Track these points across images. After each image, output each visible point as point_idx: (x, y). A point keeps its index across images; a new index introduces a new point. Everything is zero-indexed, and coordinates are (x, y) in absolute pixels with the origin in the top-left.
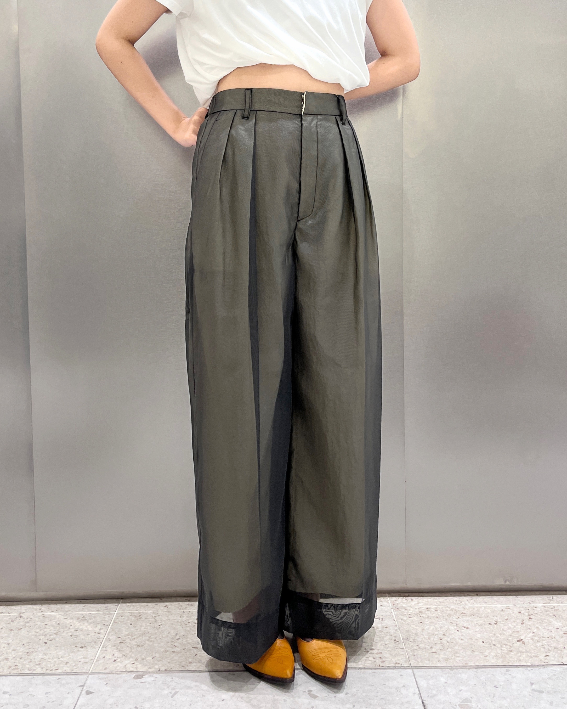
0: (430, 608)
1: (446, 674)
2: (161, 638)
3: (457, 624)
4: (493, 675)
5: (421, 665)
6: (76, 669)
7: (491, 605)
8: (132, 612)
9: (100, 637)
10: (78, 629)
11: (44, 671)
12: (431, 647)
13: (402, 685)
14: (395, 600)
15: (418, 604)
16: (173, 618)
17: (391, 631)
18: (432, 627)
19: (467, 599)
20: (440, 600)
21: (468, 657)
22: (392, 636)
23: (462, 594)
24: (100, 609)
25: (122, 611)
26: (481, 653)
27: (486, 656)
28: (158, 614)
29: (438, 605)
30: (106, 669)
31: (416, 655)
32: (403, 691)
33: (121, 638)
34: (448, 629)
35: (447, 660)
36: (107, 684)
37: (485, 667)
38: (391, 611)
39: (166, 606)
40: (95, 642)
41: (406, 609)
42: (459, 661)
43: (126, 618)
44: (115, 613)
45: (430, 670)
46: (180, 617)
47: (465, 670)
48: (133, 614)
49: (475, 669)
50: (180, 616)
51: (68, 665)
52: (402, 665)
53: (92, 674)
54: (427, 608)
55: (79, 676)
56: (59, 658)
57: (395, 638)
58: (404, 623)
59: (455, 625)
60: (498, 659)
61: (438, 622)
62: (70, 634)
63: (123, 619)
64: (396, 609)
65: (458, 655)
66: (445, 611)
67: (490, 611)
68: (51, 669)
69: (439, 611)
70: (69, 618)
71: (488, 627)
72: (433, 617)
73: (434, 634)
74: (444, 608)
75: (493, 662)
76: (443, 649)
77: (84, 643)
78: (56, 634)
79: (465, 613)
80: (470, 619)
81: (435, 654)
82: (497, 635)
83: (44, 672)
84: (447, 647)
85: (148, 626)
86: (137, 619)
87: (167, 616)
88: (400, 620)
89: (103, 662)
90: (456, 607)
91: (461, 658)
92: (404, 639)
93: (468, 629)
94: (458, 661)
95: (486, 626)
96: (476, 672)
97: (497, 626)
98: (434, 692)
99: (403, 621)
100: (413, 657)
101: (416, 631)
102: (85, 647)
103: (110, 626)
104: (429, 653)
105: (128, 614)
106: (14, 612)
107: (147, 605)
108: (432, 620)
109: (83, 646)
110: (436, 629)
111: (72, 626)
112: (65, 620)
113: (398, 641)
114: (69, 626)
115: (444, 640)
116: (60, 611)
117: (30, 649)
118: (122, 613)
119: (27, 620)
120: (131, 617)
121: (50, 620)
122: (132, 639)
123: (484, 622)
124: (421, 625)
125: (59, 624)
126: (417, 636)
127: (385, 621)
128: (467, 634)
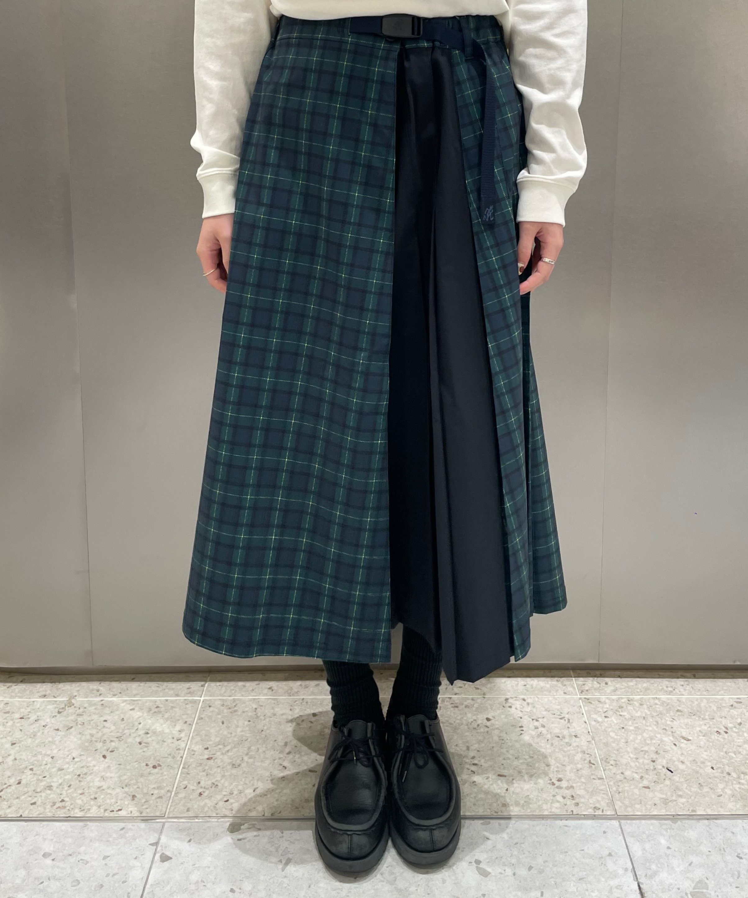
0: (632, 700)
1: (667, 831)
2: (264, 752)
5: (631, 811)
6: (147, 810)
7: (715, 694)
8: (225, 698)
9: (179, 746)
10: (149, 729)
11: (101, 812)
12: (642, 777)
13: (607, 852)
14: (584, 683)
15: (615, 690)
16: (281, 712)
17: (583, 744)
18: (639, 737)
19: (682, 683)
20: (645, 685)
21: (695, 797)
22: (584, 752)
23: (674, 674)
24: (180, 693)
25: (210, 696)
26: (712, 789)
27: (719, 796)
28: (260, 704)
29: (643, 695)
30: (188, 810)
31: (623, 792)
32: (610, 864)
33: (209, 749)
35: (666, 802)
37: (720, 817)
38: (579, 704)
39: (270, 688)
40: (174, 757)
41: (600, 702)
43: (217, 710)
44: (201, 700)
45: (643, 821)
47: (692, 823)
48: (225, 703)
49: (707, 821)
51: (135, 801)
52: (604, 812)
53: (168, 820)
54: (629, 700)
55: (150, 823)
56: (123, 788)
57: (590, 757)
58: (600, 728)
59: (670, 733)
60: (736, 802)
61: (647, 728)
62: (138, 740)
63: (212, 711)
64: (586, 701)
65: (680, 793)
66: (654, 707)
67: (715, 708)
69: (645, 706)
70: (137, 709)
71: (716, 738)
72: (639, 717)
73: (642, 751)
75: (732, 808)
76: (657, 780)
77: (158, 758)
78: (119, 738)
79: (681, 711)
80: (690, 723)
81: (647, 790)
82: (730, 754)
83: (100, 815)
84: (663, 776)
85: (247, 726)
86: (231, 712)
87: (273, 708)
88: (593, 723)
89: (184, 798)
90: (668, 699)
91: (685, 800)
92: (602, 760)
93: (689, 742)
94: (682, 806)
95: (713, 737)
96: (708, 826)
97: (728, 736)
98: (654, 867)
99: (598, 725)
100: (617, 796)
101: (618, 745)
102: (160, 765)
103: (194, 726)
104: (640, 789)
105: (219, 702)
106: (61, 696)
107: (244, 686)
108: (637, 723)
109: (157, 765)
110: (645, 740)
111: (141, 725)
112: (131, 712)
113: (594, 764)
114: (137, 724)
115: (657, 762)
116: (126, 695)
117: (82, 769)
118: (210, 700)
119: (79, 712)
120: (222, 708)
121: (112, 712)
122: (224, 752)
123: (709, 729)
124: (624, 733)
125: (123, 719)
126: (619, 753)
127: (572, 723)
128: (689, 751)
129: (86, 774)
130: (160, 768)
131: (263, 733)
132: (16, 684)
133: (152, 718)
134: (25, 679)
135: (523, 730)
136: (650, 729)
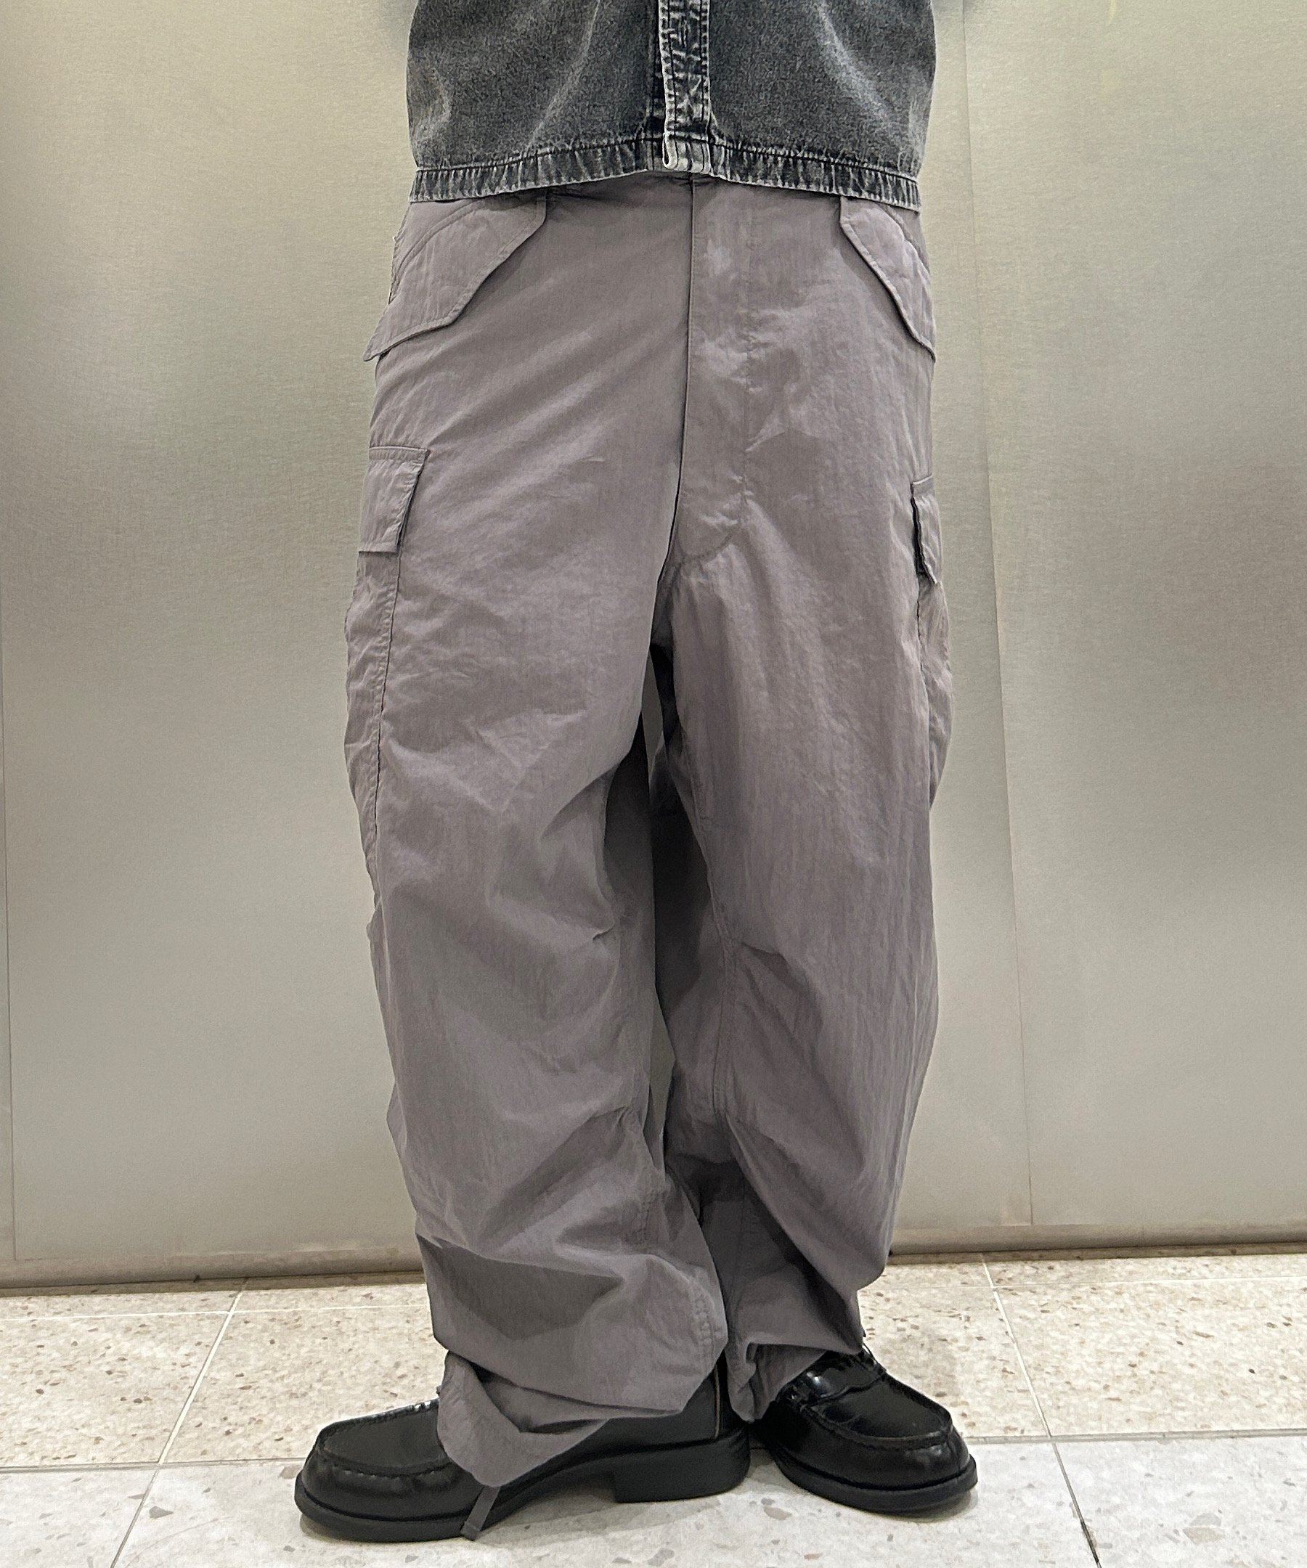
1: (1147, 1453)
2: (354, 1376)
3: (1177, 1327)
4: (1281, 1454)
5: (1077, 1431)
6: (126, 1455)
7: (1272, 1276)
8: (275, 1311)
9: (188, 1375)
10: (125, 1355)
11: (36, 1461)
12: (1106, 1387)
13: (1026, 1483)
14: (1004, 1269)
15: (1067, 1278)
16: (387, 1326)
17: (992, 1347)
18: (1108, 1337)
19: (1206, 1263)
20: (1130, 1268)
21: (1211, 1410)
22: (994, 1358)
23: (1192, 1252)
24: (186, 1306)
25: (248, 1309)
26: (1246, 1398)
27: (1259, 1406)
28: (347, 1315)
29: (1124, 1281)
30: (204, 1453)
31: (1064, 1407)
32: (1029, 1499)
33: (246, 1376)
34: (1154, 1339)
35: (1150, 1418)
36: (208, 1490)
37: (1257, 1433)
38: (992, 1297)
39: (366, 1296)
40: (175, 1388)
41: (1034, 1292)
42: (1185, 1418)
43: (260, 1327)
44: (227, 1315)
45: (1102, 1443)
46: (408, 1322)
47: (1202, 1442)
48: (277, 1317)
49: (1230, 1439)
50: (406, 1319)
51: (102, 1444)
52: (1026, 1433)
53: (166, 1466)
54: (1094, 1289)
55: (130, 1471)
56: (77, 1429)
57: (1004, 1364)
58: (1029, 1326)
59: (1172, 1328)
60: (1294, 1413)
61: (1125, 1323)
62: (107, 1368)
63: (252, 1329)
64: (1008, 1292)
65: (1182, 1404)
66: (1144, 1295)
67: (1270, 1294)
68: (54, 1456)
69: (1126, 1295)
70: (102, 1328)
71: (1266, 1331)
72: (1111, 1309)
73: (1112, 1353)
74: (1141, 1289)
75: (1283, 1421)
76: (1138, 1390)
77: (145, 1390)
78: (69, 1368)
79: (1199, 1300)
80: (1214, 1313)
81: (1114, 1404)
82: (1291, 1352)
83: (37, 1464)
84: (1149, 1384)
85: (320, 1344)
86: (288, 1328)
87: (372, 1321)
88: (1018, 1320)
89: (198, 1438)
90: (1175, 1285)
91: (1191, 1413)
92: (1029, 1367)
93: (1210, 1339)
94: (1183, 1420)
95: (1259, 1331)
96: (1232, 1446)
97: (1291, 1330)
98: (1116, 1500)
99: (1026, 1323)
100: (1054, 1412)
101: (1063, 1347)
102: (148, 1399)
103: (215, 1347)
104: (1100, 1402)
105: (265, 1316)
108: (1106, 1318)
109: (142, 1399)
110: (1120, 1339)
111: (111, 1349)
112: (91, 1334)
114: (102, 1348)
115: (1140, 1367)
116: (80, 1312)
118: (247, 1314)
120: (271, 1323)
121: (52, 1335)
122: (274, 1379)
123: (1253, 1321)
124: (1078, 1331)
125: (74, 1344)
126: (1065, 1358)
127: (975, 1321)
128: (1207, 1350)
130: (148, 1402)
131: (352, 1352)
133: (132, 1339)
136: (1133, 1324)
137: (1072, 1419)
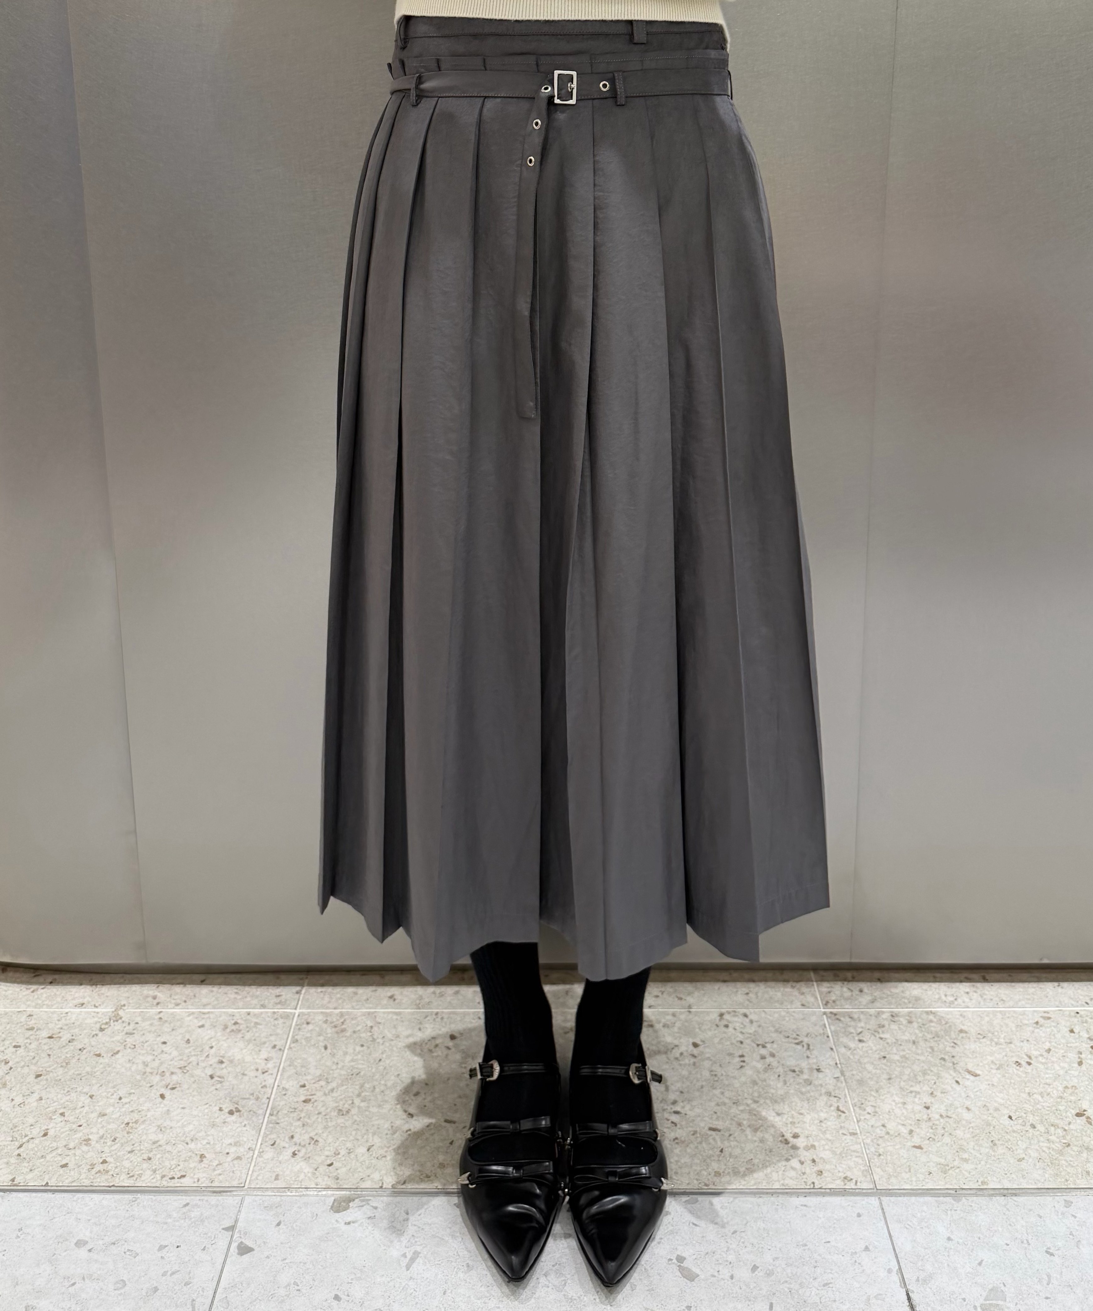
0: (897, 1015)
1: (946, 1212)
2: (383, 1092)
4: (1041, 1217)
5: (895, 1183)
6: (220, 1178)
7: (1013, 1007)
8: (328, 1011)
9: (265, 1081)
10: (224, 1056)
11: (157, 1180)
12: (911, 1132)
13: (863, 1245)
14: (829, 990)
15: (874, 1001)
17: (828, 1080)
18: (907, 1071)
22: (830, 1094)
23: (955, 977)
24: (266, 1001)
25: (310, 1008)
27: (1020, 1160)
29: (912, 1008)
31: (883, 1155)
33: (307, 1086)
34: (939, 1076)
38: (823, 1023)
40: (257, 1099)
41: (851, 1018)
43: (317, 1029)
44: (295, 1014)
45: (913, 1199)
46: (420, 1029)
47: (983, 1201)
48: (330, 1019)
50: (419, 1026)
51: (204, 1163)
52: (859, 1186)
54: (892, 1016)
55: (224, 1197)
56: (187, 1144)
57: (839, 1101)
58: (851, 1057)
59: (951, 1065)
60: (1044, 1169)
61: (918, 1057)
62: (212, 1072)
63: (312, 1030)
64: (833, 1017)
65: (965, 1155)
66: (927, 1025)
67: (1013, 1026)
68: (171, 1175)
69: (915, 1025)
70: (209, 1025)
71: (1015, 1071)
72: (906, 1041)
73: (911, 1092)
74: (924, 1017)
75: (1039, 1178)
76: (933, 1136)
77: (236, 1099)
78: (183, 1069)
79: (966, 1032)
80: (977, 1049)
81: (920, 1150)
82: (1035, 1095)
83: (158, 1184)
84: (941, 1131)
85: (359, 1052)
86: (337, 1033)
87: (395, 1027)
88: (843, 1050)
89: (271, 1159)
90: (947, 1014)
91: (973, 1166)
92: (856, 1106)
93: (978, 1078)
94: (968, 1174)
95: (1010, 1070)
97: (1033, 1070)
98: (929, 1267)
99: (849, 1053)
100: (876, 1160)
101: (877, 1082)
102: (238, 1111)
103: (286, 1051)
104: (908, 1150)
105: (321, 1017)
106: (105, 1004)
107: (356, 993)
108: (904, 1050)
109: (234, 1110)
110: (915, 1076)
111: (214, 1049)
112: (200, 1030)
113: (843, 1112)
114: (207, 1048)
115: (932, 1109)
116: (192, 1005)
117: (132, 1114)
118: (309, 1014)
119: (129, 1028)
120: (325, 1026)
121: (173, 1030)
122: (327, 1092)
123: (1005, 1058)
124: (885, 1065)
125: (188, 1041)
126: (879, 1096)
127: (813, 1049)
128: (977, 1091)
129: (136, 1122)
130: (238, 1113)
131: (381, 1063)
132: (43, 987)
133: (228, 1039)
134: (55, 980)
135: (744, 1061)
136: (922, 1058)
137: (890, 1169)
